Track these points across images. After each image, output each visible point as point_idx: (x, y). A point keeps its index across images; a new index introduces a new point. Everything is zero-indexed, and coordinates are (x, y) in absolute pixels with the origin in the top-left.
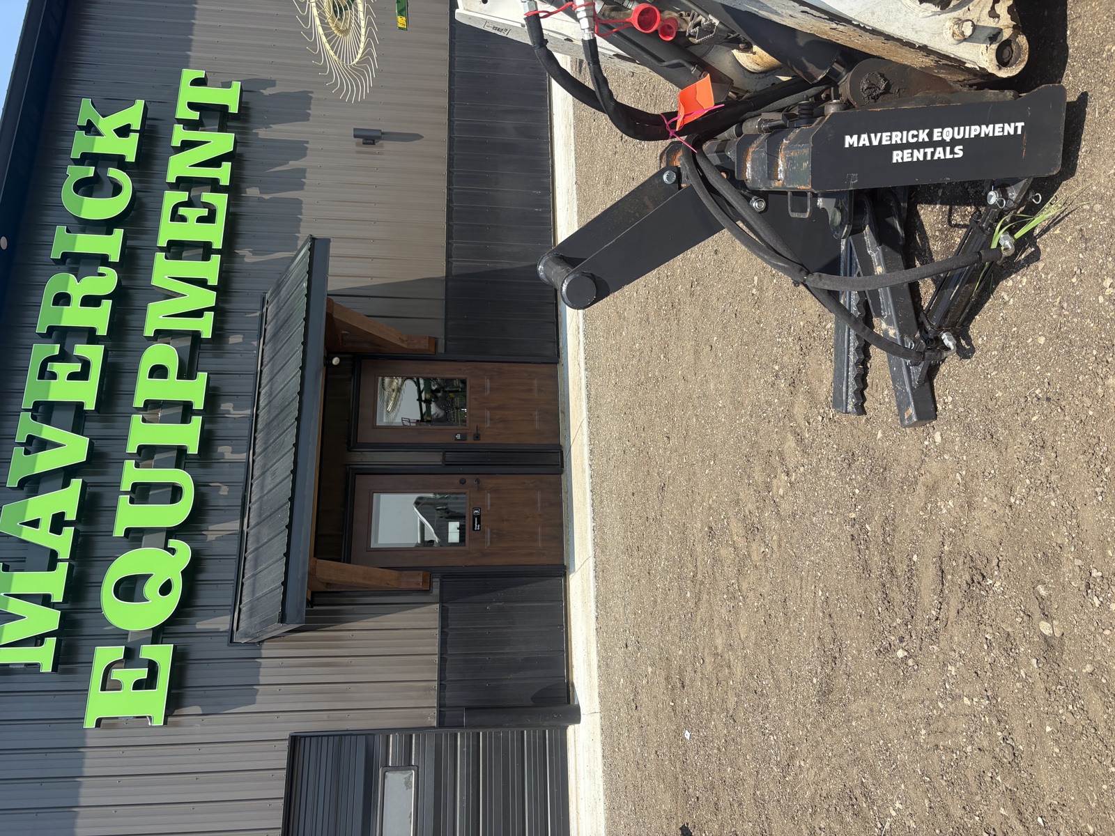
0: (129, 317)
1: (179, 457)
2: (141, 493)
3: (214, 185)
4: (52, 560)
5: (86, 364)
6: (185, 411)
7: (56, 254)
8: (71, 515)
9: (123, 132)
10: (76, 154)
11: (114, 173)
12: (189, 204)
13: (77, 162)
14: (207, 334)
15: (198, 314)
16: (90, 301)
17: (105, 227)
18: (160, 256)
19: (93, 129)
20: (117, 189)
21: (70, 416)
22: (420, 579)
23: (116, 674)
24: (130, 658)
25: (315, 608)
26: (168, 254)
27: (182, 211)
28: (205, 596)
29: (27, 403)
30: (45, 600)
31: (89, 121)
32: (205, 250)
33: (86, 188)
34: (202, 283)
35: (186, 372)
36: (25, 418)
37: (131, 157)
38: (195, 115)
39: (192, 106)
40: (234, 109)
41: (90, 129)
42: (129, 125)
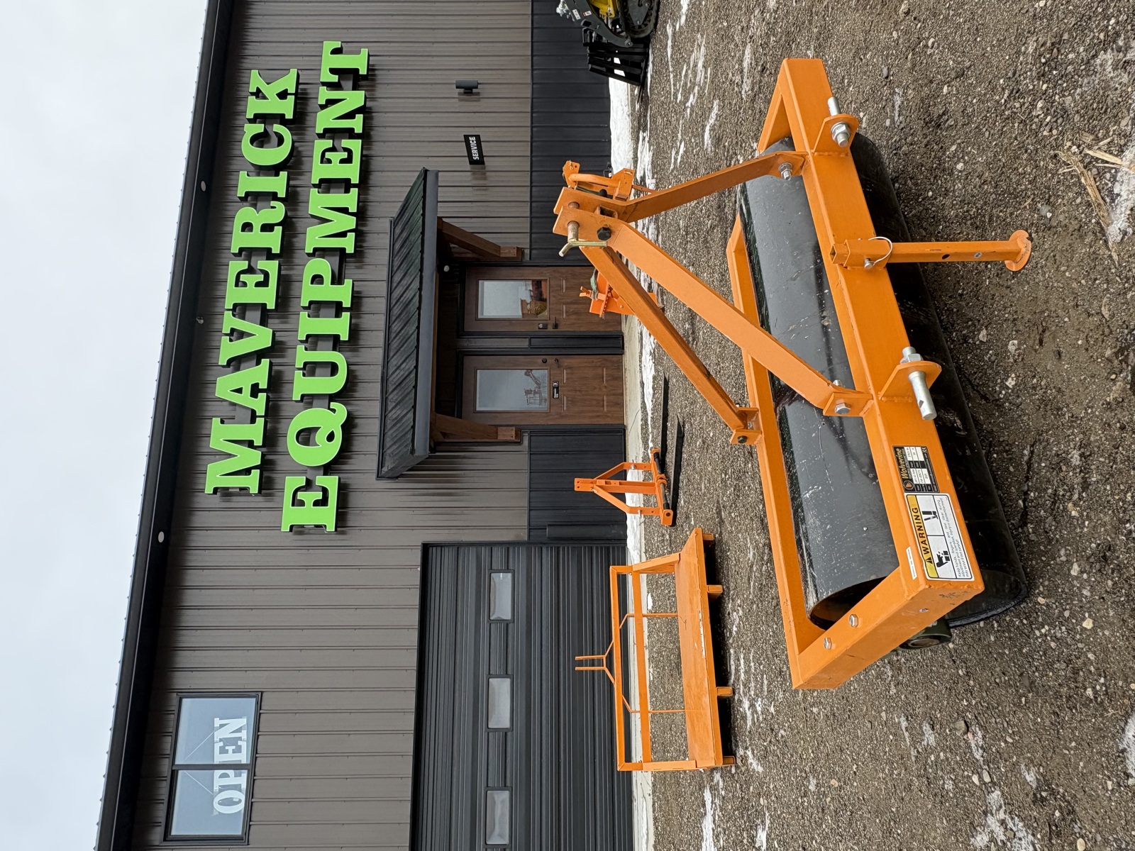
0: (295, 240)
1: (336, 342)
2: (311, 369)
3: (350, 133)
4: (253, 417)
5: (266, 275)
6: (338, 308)
7: (241, 193)
8: (263, 385)
9: (283, 95)
10: (250, 115)
11: (278, 128)
12: (333, 149)
13: (252, 121)
14: (350, 249)
15: (343, 234)
16: (267, 228)
17: (274, 170)
18: (314, 191)
19: (260, 95)
20: (281, 140)
21: (258, 314)
22: (514, 433)
23: (300, 495)
24: (309, 485)
25: (437, 454)
26: (320, 190)
27: (328, 155)
28: (359, 444)
29: (229, 305)
30: (250, 444)
31: (258, 89)
32: (346, 185)
33: (260, 140)
34: (344, 210)
35: (337, 279)
36: (228, 315)
37: (289, 116)
38: (335, 78)
39: (333, 71)
40: (363, 71)
41: (258, 94)
42: (286, 90)
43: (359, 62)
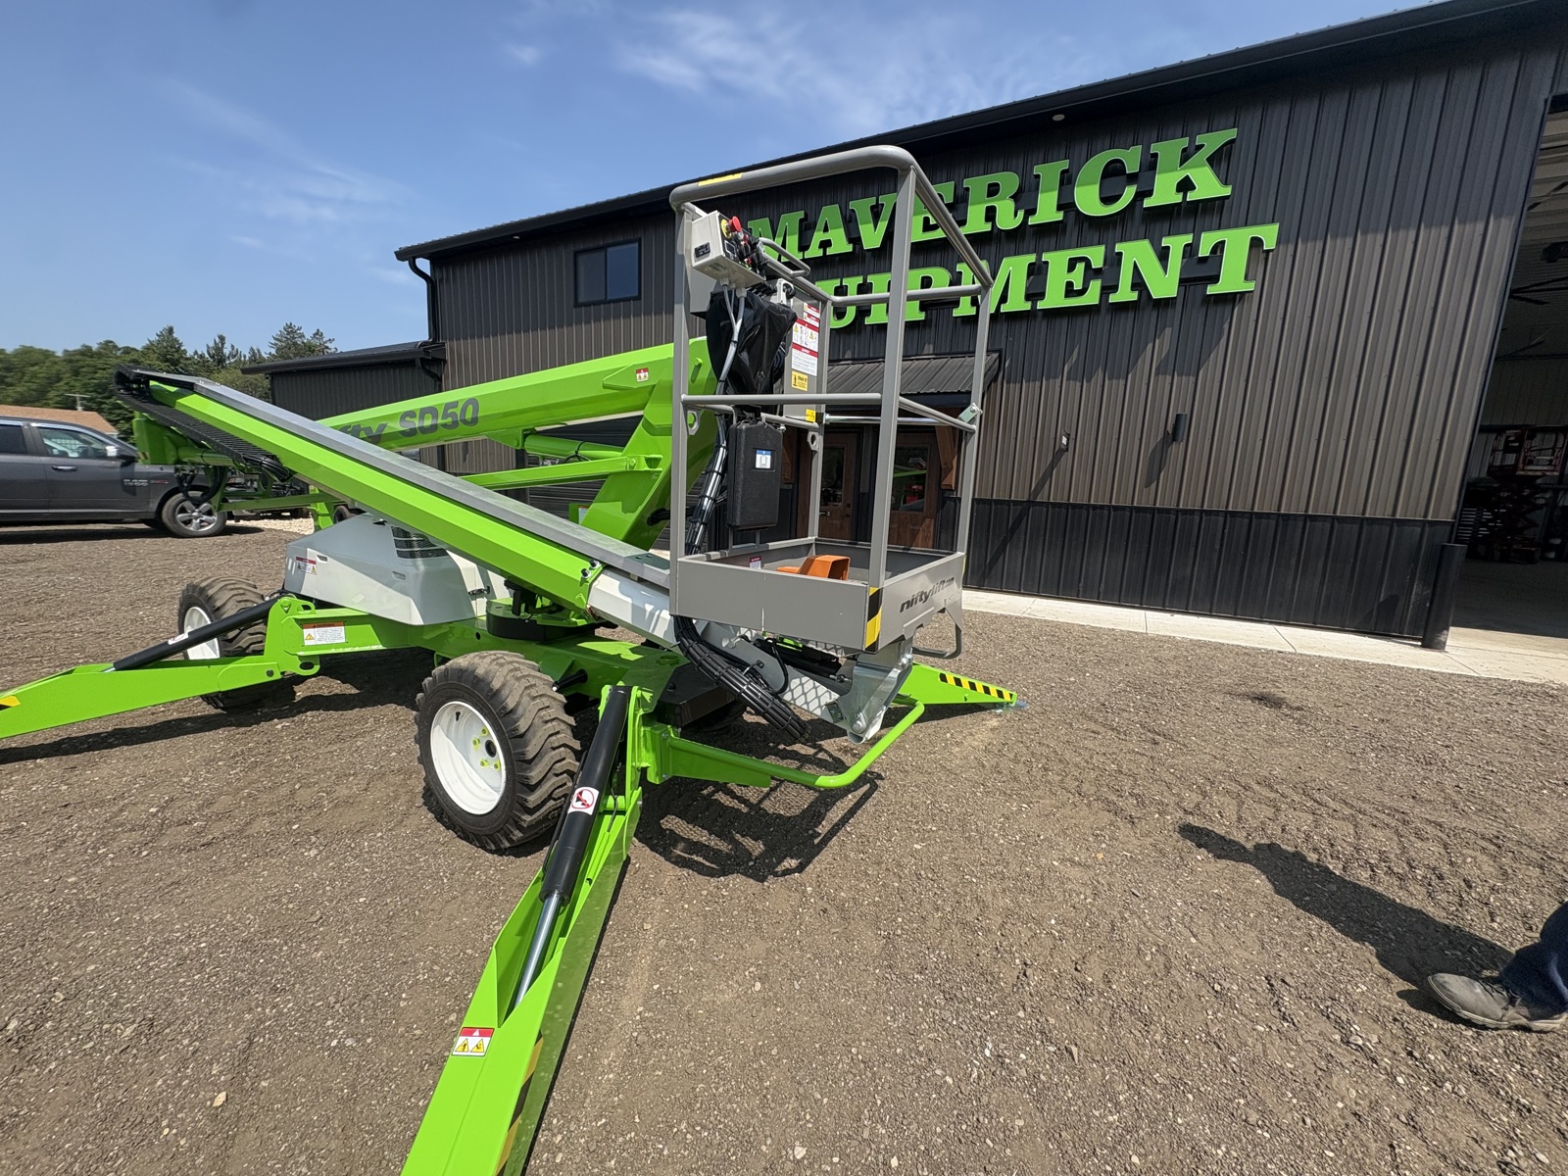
1: (863, 312)
4: (804, 248)
7: (1037, 170)
8: (830, 251)
9: (1185, 185)
10: (1157, 148)
11: (1129, 193)
12: (1091, 273)
13: (1144, 153)
14: (956, 313)
15: (974, 304)
16: (991, 214)
17: (1066, 203)
18: (1032, 258)
20: (1107, 200)
26: (1033, 265)
27: (1080, 267)
31: (1202, 146)
32: (1034, 294)
33: (1113, 171)
34: (1004, 299)
37: (1148, 203)
38: (1204, 251)
39: (1219, 248)
40: (1211, 290)
41: (1191, 151)
42: (1193, 188)
43: (1232, 278)
